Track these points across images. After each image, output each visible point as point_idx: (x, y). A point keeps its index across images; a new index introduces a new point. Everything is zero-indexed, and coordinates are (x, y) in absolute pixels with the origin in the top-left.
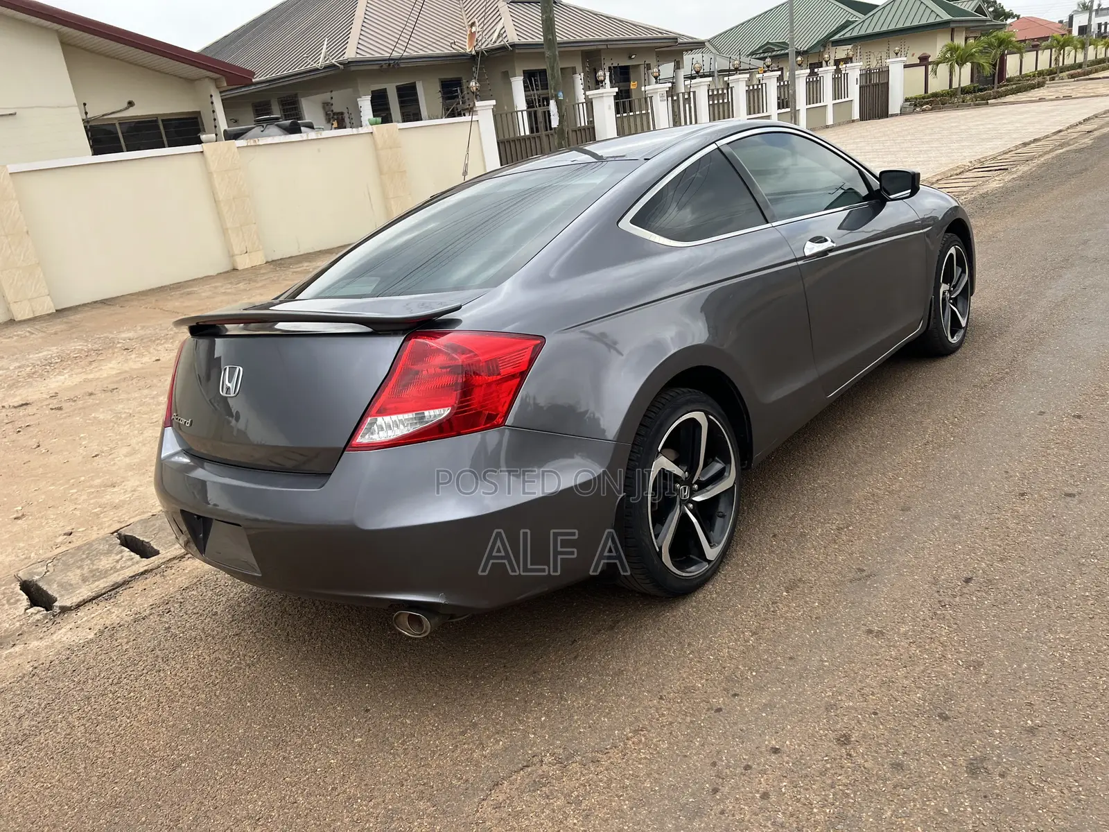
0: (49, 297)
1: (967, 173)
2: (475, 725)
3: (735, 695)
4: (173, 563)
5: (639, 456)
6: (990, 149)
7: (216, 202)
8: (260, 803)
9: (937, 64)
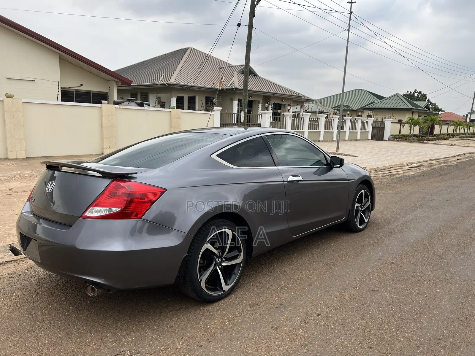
0: (25, 152)
1: (404, 167)
2: (107, 337)
3: (210, 342)
4: (24, 259)
5: (198, 241)
6: (415, 159)
7: (102, 127)
8: (12, 351)
9: (405, 124)
